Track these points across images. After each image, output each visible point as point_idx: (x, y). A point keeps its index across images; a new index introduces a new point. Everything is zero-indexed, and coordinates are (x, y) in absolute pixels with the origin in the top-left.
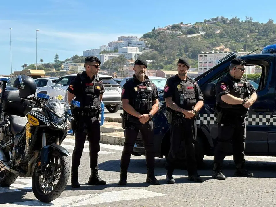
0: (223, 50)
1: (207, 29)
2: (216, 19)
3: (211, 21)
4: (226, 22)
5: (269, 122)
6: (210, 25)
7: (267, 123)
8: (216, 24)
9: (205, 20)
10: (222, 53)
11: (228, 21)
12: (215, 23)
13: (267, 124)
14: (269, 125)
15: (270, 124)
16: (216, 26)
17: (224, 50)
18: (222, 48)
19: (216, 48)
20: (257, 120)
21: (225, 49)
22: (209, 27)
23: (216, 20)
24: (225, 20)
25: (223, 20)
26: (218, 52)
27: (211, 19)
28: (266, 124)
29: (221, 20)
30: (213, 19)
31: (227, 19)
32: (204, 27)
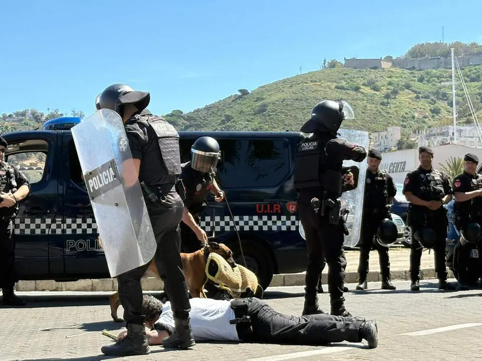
0: (35, 165)
1: (8, 130)
2: (23, 114)
3: (15, 116)
4: (40, 119)
5: (50, 230)
6: (13, 123)
7: (47, 230)
8: (23, 122)
9: (5, 114)
10: (33, 169)
11: (44, 118)
12: (22, 120)
13: (47, 233)
14: (50, 233)
15: (52, 232)
16: (23, 126)
17: (37, 165)
18: (35, 162)
19: (24, 163)
20: (33, 226)
21: (39, 164)
22: (11, 128)
23: (22, 116)
24: (38, 116)
25: (36, 115)
26: (27, 168)
27: (15, 114)
28: (45, 232)
29: (32, 116)
30: (17, 114)
31: (42, 115)
32: (2, 126)
